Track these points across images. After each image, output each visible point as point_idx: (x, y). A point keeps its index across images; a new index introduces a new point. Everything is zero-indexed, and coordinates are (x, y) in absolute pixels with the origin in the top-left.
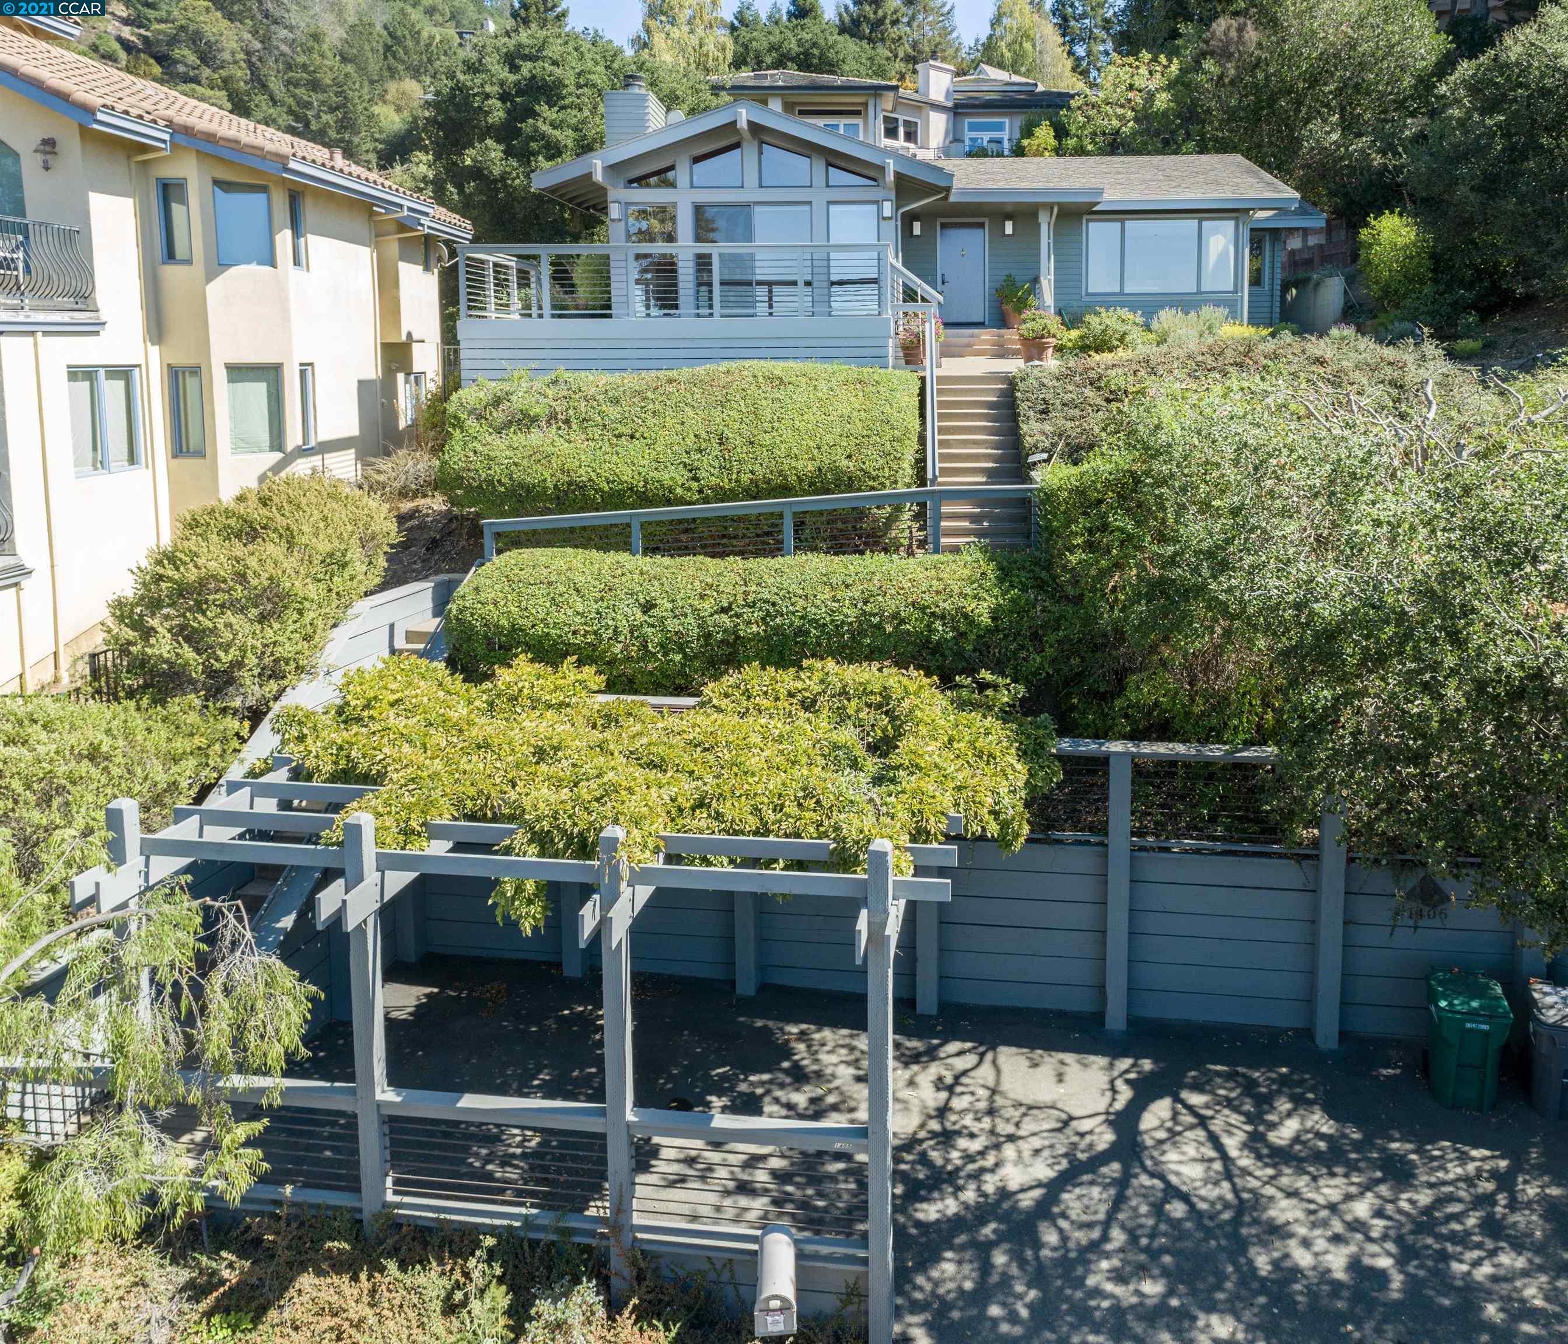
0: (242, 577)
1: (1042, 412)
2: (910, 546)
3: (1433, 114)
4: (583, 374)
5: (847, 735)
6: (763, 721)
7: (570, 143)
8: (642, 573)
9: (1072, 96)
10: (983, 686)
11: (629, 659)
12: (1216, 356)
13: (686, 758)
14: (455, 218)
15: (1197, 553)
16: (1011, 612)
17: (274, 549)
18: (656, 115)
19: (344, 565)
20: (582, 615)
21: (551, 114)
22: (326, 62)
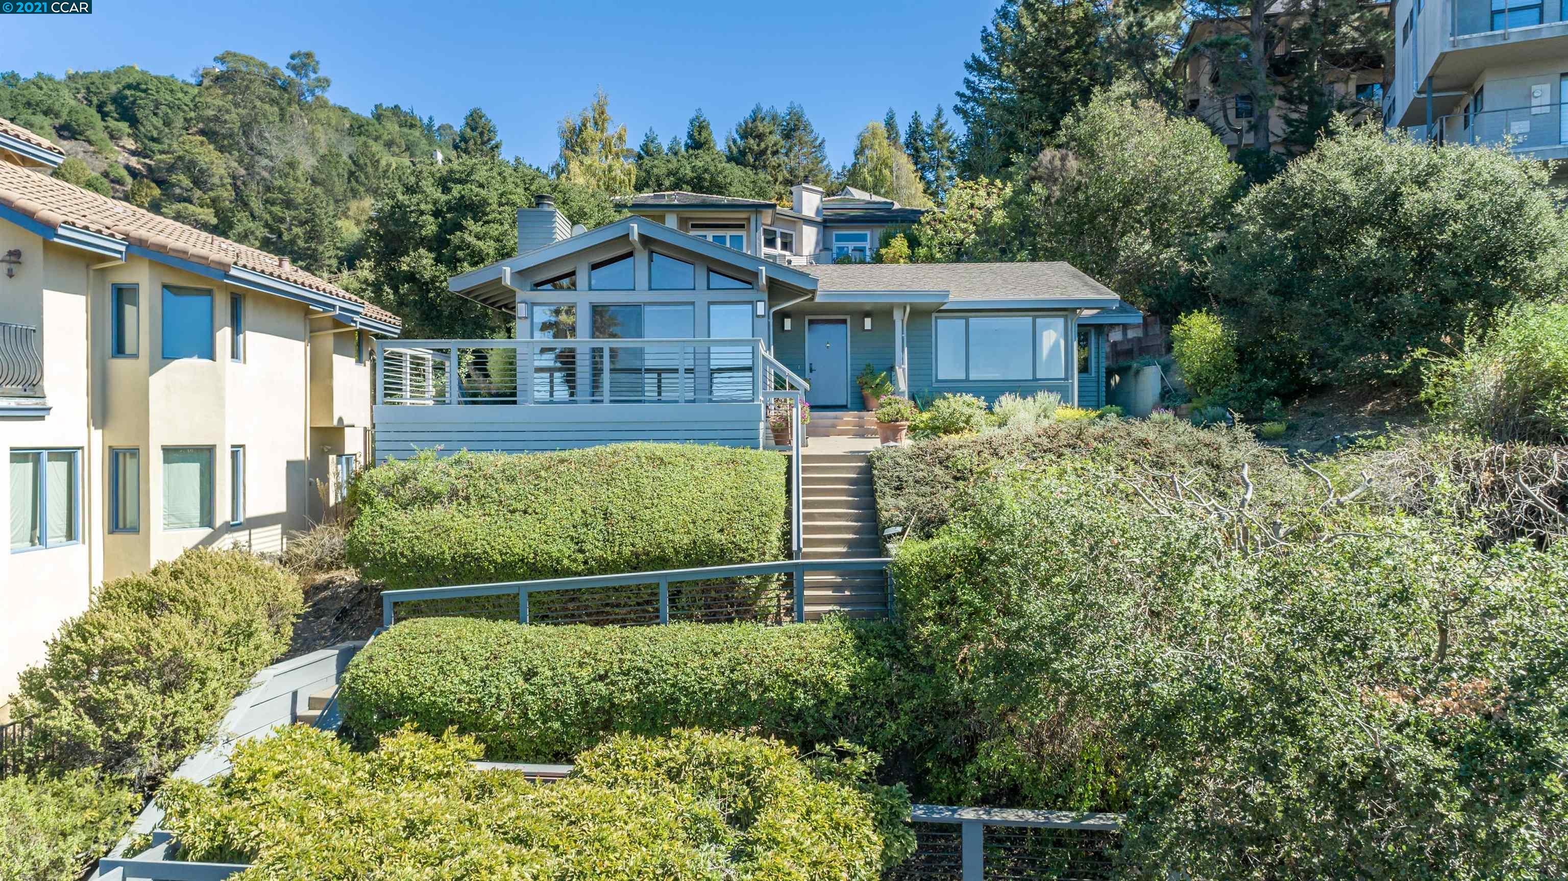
0: (145, 650)
1: (897, 488)
2: (778, 614)
3: (1230, 229)
4: (484, 454)
5: (710, 807)
6: (629, 792)
7: (491, 252)
8: (526, 642)
9: (922, 213)
10: (842, 754)
11: (510, 727)
12: (1052, 438)
13: (552, 832)
14: (387, 315)
15: (1040, 628)
16: (868, 679)
17: (179, 621)
18: (562, 229)
19: (250, 635)
20: (467, 683)
21: (476, 227)
22: (299, 185)
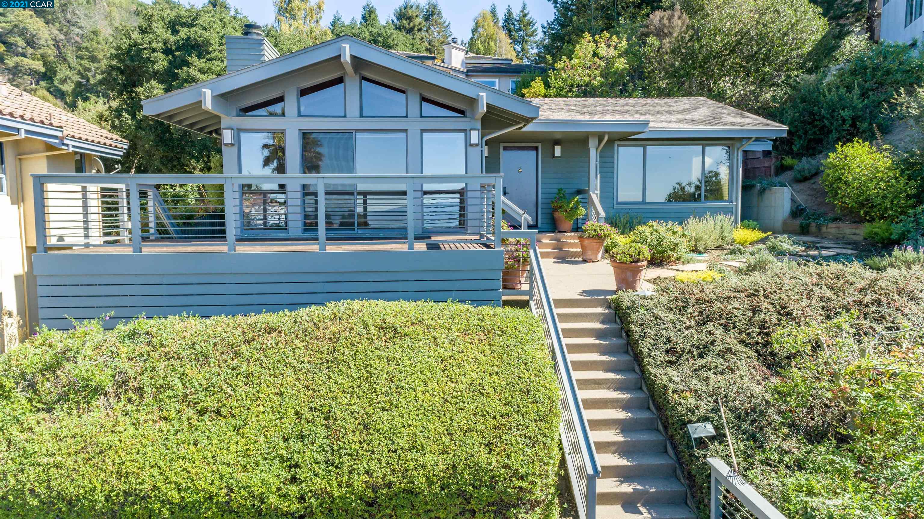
18: (270, 58)
21: (201, 64)
22: (100, 46)
